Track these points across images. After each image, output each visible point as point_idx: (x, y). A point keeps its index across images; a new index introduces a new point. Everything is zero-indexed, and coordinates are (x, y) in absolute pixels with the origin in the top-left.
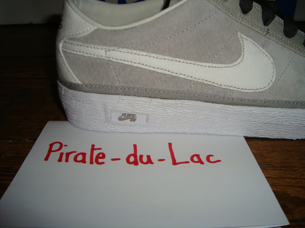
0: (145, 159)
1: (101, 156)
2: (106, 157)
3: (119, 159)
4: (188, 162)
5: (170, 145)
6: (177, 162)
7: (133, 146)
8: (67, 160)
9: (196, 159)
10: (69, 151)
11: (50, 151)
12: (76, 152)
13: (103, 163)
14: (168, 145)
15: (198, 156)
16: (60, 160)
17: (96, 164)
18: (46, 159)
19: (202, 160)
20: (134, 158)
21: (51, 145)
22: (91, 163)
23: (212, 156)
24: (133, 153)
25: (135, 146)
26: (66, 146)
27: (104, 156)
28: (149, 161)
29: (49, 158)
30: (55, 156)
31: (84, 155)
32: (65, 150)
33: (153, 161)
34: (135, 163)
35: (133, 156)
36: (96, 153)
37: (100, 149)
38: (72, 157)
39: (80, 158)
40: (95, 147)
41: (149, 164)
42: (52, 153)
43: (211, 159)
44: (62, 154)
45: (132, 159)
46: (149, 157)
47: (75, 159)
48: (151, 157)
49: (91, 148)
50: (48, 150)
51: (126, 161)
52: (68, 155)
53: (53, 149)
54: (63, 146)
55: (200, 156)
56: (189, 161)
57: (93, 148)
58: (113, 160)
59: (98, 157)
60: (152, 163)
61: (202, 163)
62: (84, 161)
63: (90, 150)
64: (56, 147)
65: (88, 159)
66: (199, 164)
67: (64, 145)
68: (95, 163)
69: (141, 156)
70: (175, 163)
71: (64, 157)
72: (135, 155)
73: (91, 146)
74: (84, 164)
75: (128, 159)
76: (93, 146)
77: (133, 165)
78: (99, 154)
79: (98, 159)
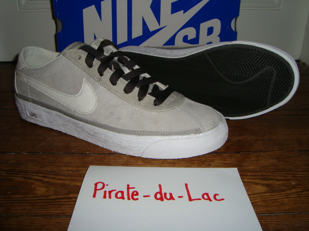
0: (168, 196)
1: (135, 193)
2: (139, 194)
3: (149, 196)
4: (200, 199)
5: (186, 185)
6: (192, 199)
7: (158, 186)
8: (110, 197)
10: (110, 190)
11: (96, 190)
12: (116, 190)
13: (137, 199)
15: (207, 194)
16: (105, 197)
18: (94, 196)
19: (211, 198)
20: (160, 195)
21: (96, 185)
22: (129, 199)
23: (218, 195)
24: (159, 191)
25: (160, 186)
26: (107, 185)
27: (137, 194)
28: (172, 198)
29: (96, 196)
30: (100, 194)
31: (122, 192)
32: (107, 189)
33: (174, 198)
34: (161, 199)
36: (131, 191)
37: (134, 188)
38: (113, 194)
39: (120, 195)
40: (130, 187)
41: (172, 200)
42: (98, 191)
44: (105, 192)
45: (159, 196)
46: (171, 194)
47: (116, 196)
48: (172, 194)
50: (94, 188)
51: (154, 197)
52: (110, 192)
53: (98, 188)
54: (105, 186)
57: (128, 188)
58: (145, 196)
59: (133, 194)
60: (174, 199)
61: (210, 200)
62: (123, 198)
64: (100, 186)
65: (126, 196)
66: (208, 201)
67: (105, 184)
68: (131, 200)
69: (165, 194)
70: (190, 200)
71: (107, 195)
72: (160, 193)
73: (127, 186)
74: (123, 200)
75: (156, 196)
76: (128, 185)
77: (160, 201)
78: (134, 192)
79: (133, 196)
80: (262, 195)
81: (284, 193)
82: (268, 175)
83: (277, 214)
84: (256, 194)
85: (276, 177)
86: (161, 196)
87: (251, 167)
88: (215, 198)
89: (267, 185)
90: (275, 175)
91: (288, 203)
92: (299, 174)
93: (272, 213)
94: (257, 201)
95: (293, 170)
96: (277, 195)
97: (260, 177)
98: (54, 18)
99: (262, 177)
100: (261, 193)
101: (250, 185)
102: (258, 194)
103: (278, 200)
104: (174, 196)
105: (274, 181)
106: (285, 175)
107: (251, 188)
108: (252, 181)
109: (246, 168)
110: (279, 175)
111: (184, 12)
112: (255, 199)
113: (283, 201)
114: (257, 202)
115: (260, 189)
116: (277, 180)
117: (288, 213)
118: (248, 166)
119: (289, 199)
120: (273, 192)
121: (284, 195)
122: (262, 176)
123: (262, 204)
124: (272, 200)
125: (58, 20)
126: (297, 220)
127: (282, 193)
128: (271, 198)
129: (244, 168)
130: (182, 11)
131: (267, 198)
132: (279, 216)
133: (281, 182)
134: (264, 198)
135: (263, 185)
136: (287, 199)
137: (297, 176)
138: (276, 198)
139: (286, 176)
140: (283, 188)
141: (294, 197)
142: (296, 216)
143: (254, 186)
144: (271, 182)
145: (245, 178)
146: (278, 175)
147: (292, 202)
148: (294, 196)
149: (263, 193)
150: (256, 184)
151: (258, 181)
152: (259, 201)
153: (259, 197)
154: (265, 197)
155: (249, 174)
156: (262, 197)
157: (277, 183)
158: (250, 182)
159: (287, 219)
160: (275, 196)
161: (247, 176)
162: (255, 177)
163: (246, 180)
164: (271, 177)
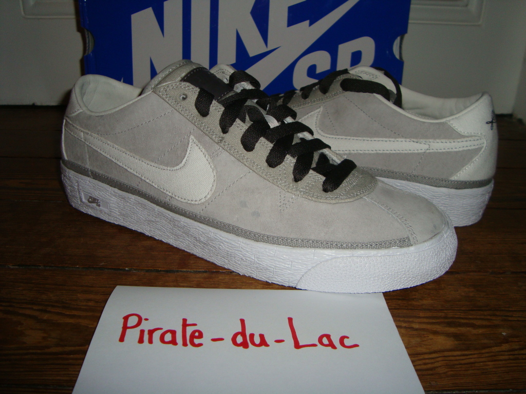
0: (257, 340)
1: (197, 334)
2: (204, 335)
3: (222, 339)
4: (315, 345)
5: (290, 320)
6: (301, 344)
7: (240, 321)
8: (151, 341)
9: (325, 341)
10: (152, 328)
11: (125, 327)
12: (161, 329)
13: (200, 345)
14: (287, 321)
15: (328, 336)
16: (141, 341)
17: (191, 346)
18: (122, 339)
19: (334, 343)
20: (242, 337)
21: (126, 319)
22: (185, 344)
23: (348, 337)
24: (240, 331)
25: (242, 321)
26: (146, 319)
27: (201, 335)
28: (263, 343)
29: (126, 338)
30: (133, 334)
31: (173, 333)
32: (146, 326)
33: (268, 343)
34: (245, 345)
35: (241, 335)
36: (189, 330)
37: (195, 325)
38: (157, 336)
39: (168, 337)
40: (188, 323)
41: (263, 346)
42: (128, 331)
43: (347, 342)
44: (142, 332)
45: (240, 339)
46: (262, 336)
47: (162, 339)
48: (265, 336)
49: (181, 323)
50: (121, 325)
51: (231, 342)
52: (151, 332)
53: (129, 324)
54: (143, 321)
55: (332, 338)
56: (317, 343)
57: (185, 324)
58: (214, 340)
59: (193, 336)
60: (267, 345)
61: (334, 347)
62: (174, 342)
63: (181, 327)
64: (133, 321)
65: (179, 339)
66: (330, 348)
67: (143, 317)
68: (189, 345)
69: (252, 336)
70: (297, 346)
71: (146, 337)
72: (243, 333)
73: (182, 321)
74: (175, 346)
75: (234, 340)
76: (185, 320)
77: (241, 347)
78: (194, 332)
79: (194, 338)
80: (446, 354)
81: (487, 350)
82: (456, 316)
83: (474, 391)
84: (435, 352)
85: (472, 321)
86: (243, 339)
87: (425, 302)
88: (342, 343)
89: (456, 336)
90: (470, 317)
92: (514, 315)
94: (436, 365)
95: (503, 309)
96: (474, 354)
97: (442, 320)
98: (80, 29)
99: (446, 321)
100: (443, 351)
101: (424, 334)
102: (439, 351)
103: (476, 365)
104: (268, 340)
105: (468, 329)
106: (489, 317)
107: (425, 341)
108: (429, 327)
109: (417, 303)
110: (478, 317)
111: (311, 24)
112: (433, 361)
113: (487, 367)
114: (437, 367)
115: (442, 342)
116: (474, 326)
118: (420, 299)
119: (497, 363)
120: (467, 349)
121: (487, 355)
122: (445, 318)
123: (447, 372)
124: (465, 364)
125: (88, 34)
127: (483, 351)
128: (463, 360)
129: (414, 303)
130: (307, 22)
131: (456, 360)
133: (480, 331)
134: (450, 360)
135: (448, 335)
136: (492, 363)
137: (510, 319)
138: (472, 360)
139: (491, 319)
140: (485, 341)
141: (505, 360)
143: (431, 336)
144: (463, 330)
145: (415, 322)
146: (475, 317)
148: (506, 357)
149: (448, 351)
150: (435, 333)
151: (438, 328)
152: (440, 367)
153: (440, 359)
154: (453, 358)
155: (421, 314)
156: (447, 359)
157: (474, 331)
158: (423, 330)
160: (471, 356)
161: (420, 317)
162: (434, 321)
163: (416, 326)
164: (462, 321)
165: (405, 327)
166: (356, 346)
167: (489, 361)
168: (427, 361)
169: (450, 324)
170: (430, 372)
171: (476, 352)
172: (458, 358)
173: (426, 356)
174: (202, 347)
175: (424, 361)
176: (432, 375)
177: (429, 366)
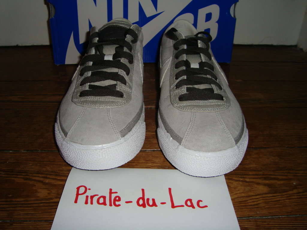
0: (151, 203)
1: (117, 199)
2: (121, 200)
3: (131, 202)
4: (183, 206)
5: (170, 189)
6: (175, 205)
7: (141, 190)
8: (92, 203)
9: (189, 203)
10: (92, 195)
11: (78, 194)
12: (98, 195)
13: (119, 205)
14: (168, 190)
15: (190, 200)
16: (86, 203)
17: (114, 206)
18: (76, 202)
19: (194, 205)
21: (78, 188)
22: (111, 205)
23: (202, 201)
24: (142, 196)
25: (143, 190)
26: (89, 189)
27: (119, 200)
28: (154, 204)
29: (78, 201)
30: (82, 198)
31: (104, 197)
32: (89, 193)
33: (157, 204)
34: (144, 205)
35: (142, 200)
36: (113, 196)
37: (116, 193)
38: (95, 199)
39: (101, 200)
40: (113, 191)
41: (154, 206)
42: (79, 196)
43: (201, 204)
44: (87, 197)
45: (141, 202)
46: (153, 200)
47: (98, 202)
48: (155, 200)
49: (109, 192)
50: (76, 193)
51: (136, 204)
52: (92, 197)
53: (80, 193)
54: (88, 190)
55: (193, 201)
56: (184, 205)
57: (111, 192)
58: (127, 202)
59: (115, 200)
60: (156, 206)
61: (194, 207)
62: (104, 203)
63: (109, 194)
64: (82, 190)
65: (108, 202)
66: (191, 208)
67: (88, 188)
69: (148, 199)
70: (173, 206)
71: (89, 200)
72: (143, 198)
73: (109, 190)
74: (105, 206)
75: (138, 202)
76: (111, 190)
77: (142, 207)
78: (116, 197)
79: (115, 201)
80: (264, 196)
81: (285, 193)
82: (269, 174)
83: (279, 216)
84: (258, 195)
85: (277, 177)
86: (143, 202)
87: (252, 166)
88: (198, 205)
89: (269, 185)
90: (276, 174)
91: (290, 204)
93: (274, 216)
94: (258, 202)
96: (279, 196)
97: (261, 176)
99: (264, 176)
100: (263, 194)
101: (252, 185)
102: (260, 194)
103: (280, 201)
104: (157, 202)
105: (275, 181)
106: (286, 174)
107: (253, 188)
108: (254, 180)
110: (281, 174)
112: (257, 200)
113: (285, 203)
114: (260, 203)
115: (262, 189)
116: (278, 179)
117: (291, 215)
118: (249, 164)
119: (291, 200)
120: (275, 193)
121: (286, 196)
122: (263, 175)
123: (265, 206)
124: (274, 201)
126: (300, 223)
127: (284, 194)
128: (273, 199)
129: (246, 166)
131: (269, 199)
132: (281, 219)
133: (282, 182)
134: (266, 199)
135: (265, 185)
136: (288, 200)
138: (278, 199)
140: (285, 188)
141: (295, 199)
142: (297, 219)
143: (256, 186)
144: (273, 182)
145: (247, 178)
146: (279, 174)
147: (294, 204)
148: (296, 197)
149: (265, 194)
150: (258, 184)
151: (259, 181)
152: (261, 203)
153: (261, 199)
154: (267, 198)
155: (250, 173)
156: (264, 198)
157: (279, 182)
158: (252, 182)
159: (290, 222)
160: (277, 197)
161: (249, 175)
162: (257, 177)
163: (248, 180)
164: (272, 176)
165: (242, 181)
166: (206, 206)
167: (287, 199)
168: (255, 200)
169: (266, 179)
170: (256, 206)
171: (280, 194)
172: (270, 198)
173: (254, 197)
174: (120, 206)
175: (253, 200)
176: (257, 208)
177: (255, 203)
